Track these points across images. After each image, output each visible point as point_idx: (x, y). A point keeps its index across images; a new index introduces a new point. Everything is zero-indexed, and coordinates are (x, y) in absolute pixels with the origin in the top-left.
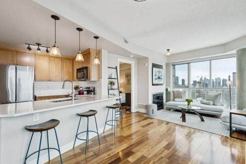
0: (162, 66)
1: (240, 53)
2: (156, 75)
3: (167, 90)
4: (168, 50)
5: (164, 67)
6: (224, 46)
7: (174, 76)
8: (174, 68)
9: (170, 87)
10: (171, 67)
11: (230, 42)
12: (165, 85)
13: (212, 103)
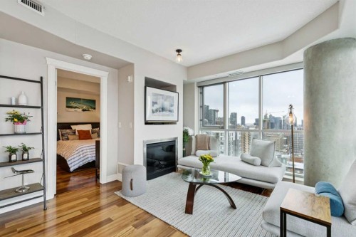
0: (175, 86)
1: (310, 56)
2: (154, 103)
3: (185, 133)
4: (179, 51)
5: (180, 89)
6: (282, 45)
7: (202, 107)
8: (202, 93)
9: (193, 128)
10: (197, 91)
11: (291, 36)
12: (180, 123)
13: (259, 161)
